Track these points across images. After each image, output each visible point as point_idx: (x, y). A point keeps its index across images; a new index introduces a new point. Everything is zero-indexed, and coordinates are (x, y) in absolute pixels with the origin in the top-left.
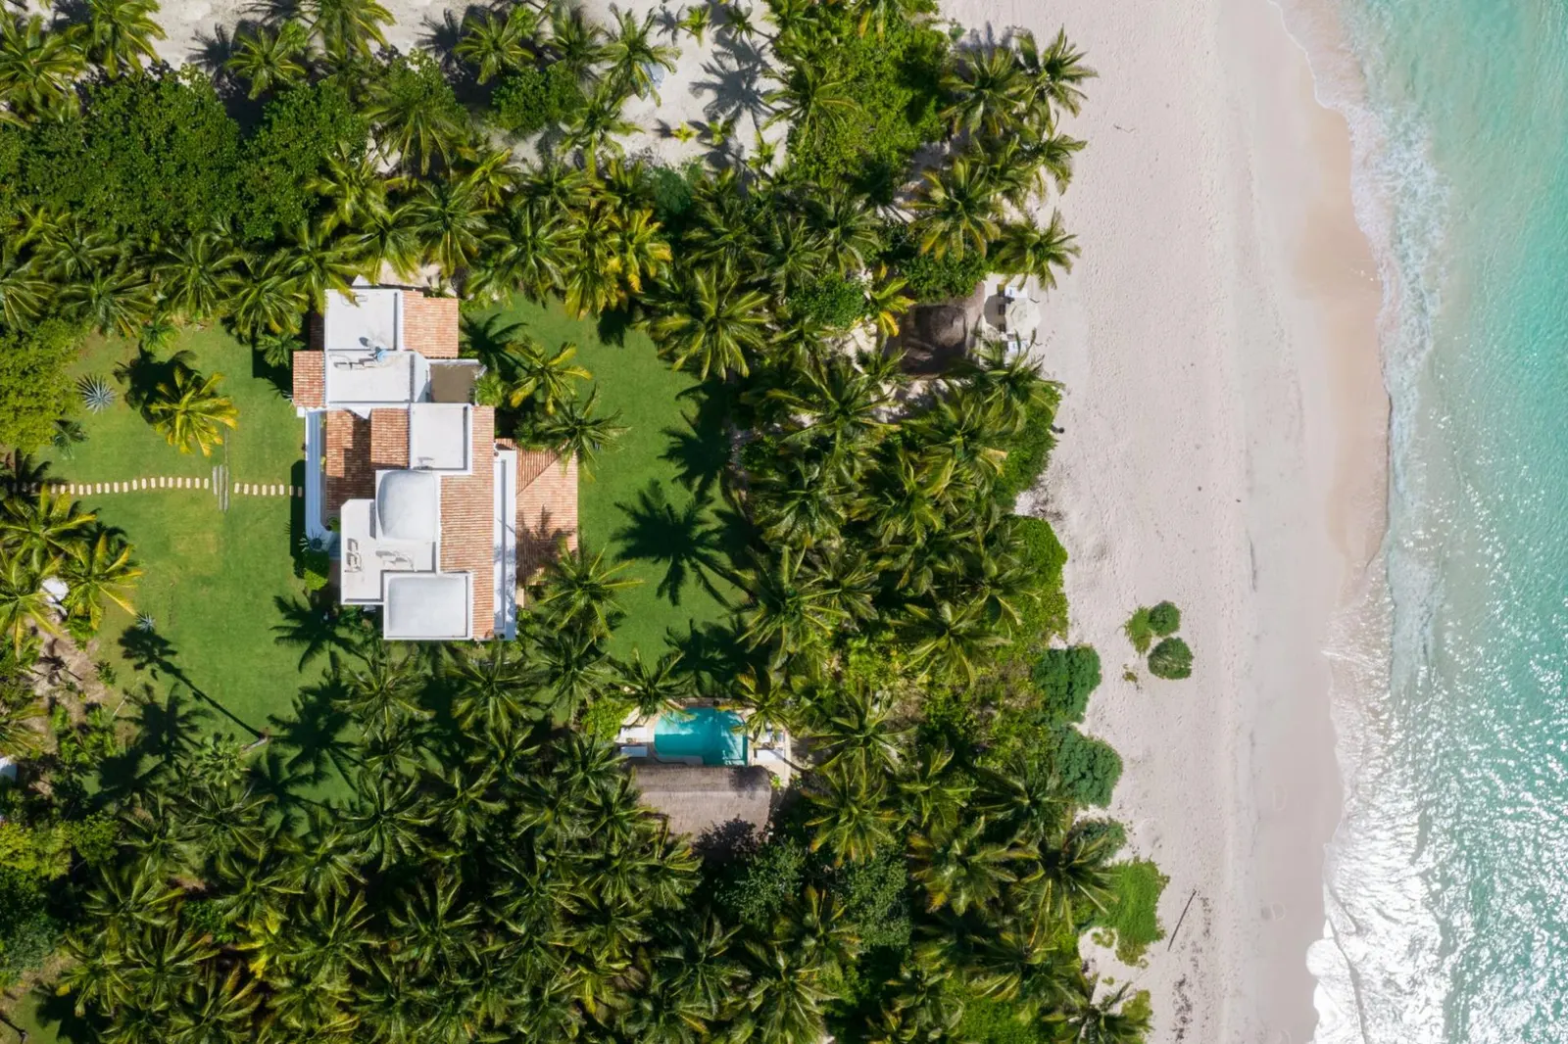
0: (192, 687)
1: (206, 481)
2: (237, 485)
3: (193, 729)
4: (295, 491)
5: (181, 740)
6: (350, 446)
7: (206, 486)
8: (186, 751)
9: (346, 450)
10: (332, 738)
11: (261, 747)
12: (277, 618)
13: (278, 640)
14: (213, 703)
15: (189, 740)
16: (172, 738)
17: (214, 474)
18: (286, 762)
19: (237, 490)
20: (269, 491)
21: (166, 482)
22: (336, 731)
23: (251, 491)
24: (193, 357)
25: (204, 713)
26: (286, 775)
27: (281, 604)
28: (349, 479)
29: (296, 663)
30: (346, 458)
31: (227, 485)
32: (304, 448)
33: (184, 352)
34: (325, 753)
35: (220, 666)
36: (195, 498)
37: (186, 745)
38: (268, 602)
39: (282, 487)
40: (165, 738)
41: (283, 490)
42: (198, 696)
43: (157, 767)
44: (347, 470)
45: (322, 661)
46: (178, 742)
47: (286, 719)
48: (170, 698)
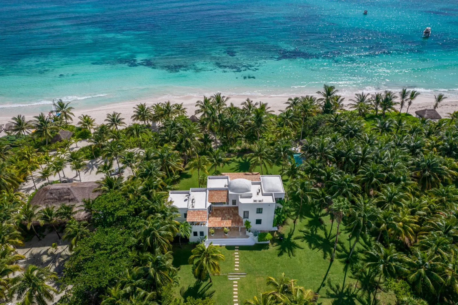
0: (320, 288)
1: (234, 282)
2: (235, 269)
3: (338, 287)
4: (237, 249)
5: (344, 291)
6: (220, 218)
7: (236, 282)
8: (348, 289)
9: (222, 220)
10: (325, 239)
11: (336, 261)
12: (285, 255)
13: (294, 256)
14: (325, 279)
15: (343, 288)
16: (344, 295)
17: (231, 279)
18: (339, 253)
19: (238, 269)
20: (237, 258)
21: (235, 298)
22: (322, 238)
23: (238, 264)
24: (183, 288)
25: (329, 282)
26: (344, 253)
27: (280, 254)
28: (232, 218)
29: (300, 250)
30: (225, 219)
31: (235, 274)
32: (221, 246)
33: (180, 292)
34: (331, 241)
35: (309, 277)
36: (242, 287)
37: (345, 290)
38: (279, 259)
39: (235, 253)
40: (345, 298)
41: (236, 252)
42: (323, 285)
43: (358, 300)
44: (229, 219)
45: (298, 242)
46: (346, 293)
47: (323, 253)
48: (328, 298)
